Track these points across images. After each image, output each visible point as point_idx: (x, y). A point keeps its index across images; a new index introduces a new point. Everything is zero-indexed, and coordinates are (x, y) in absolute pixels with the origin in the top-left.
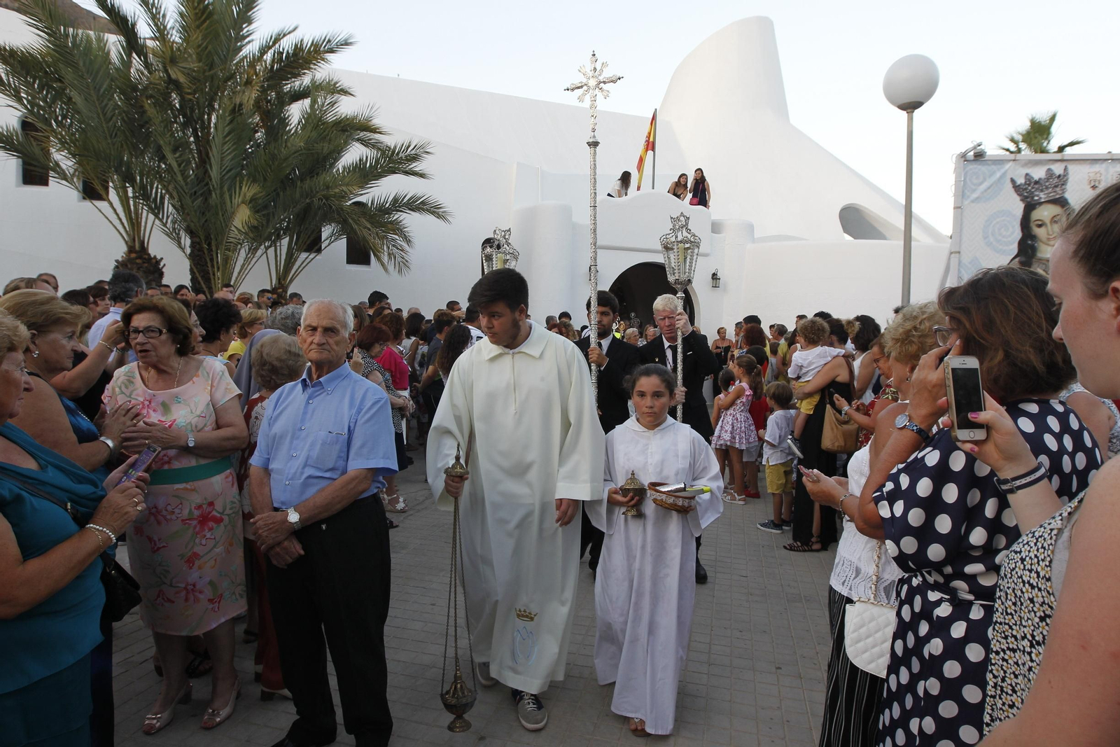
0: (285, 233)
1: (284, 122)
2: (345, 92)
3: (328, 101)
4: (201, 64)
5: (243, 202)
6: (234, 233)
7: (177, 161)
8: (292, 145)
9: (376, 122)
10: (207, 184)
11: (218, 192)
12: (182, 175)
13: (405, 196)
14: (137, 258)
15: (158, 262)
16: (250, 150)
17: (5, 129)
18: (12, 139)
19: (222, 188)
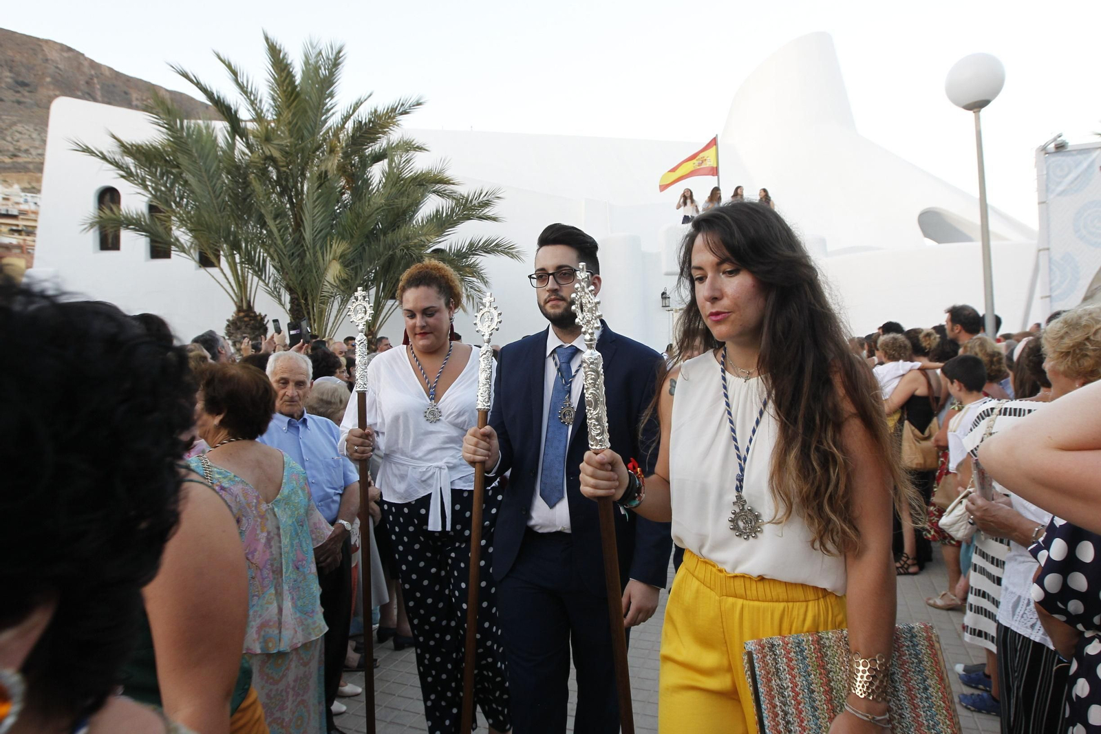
0: (372, 284)
1: (367, 182)
2: (420, 148)
3: (403, 159)
4: (292, 140)
5: (334, 259)
6: (327, 287)
7: (277, 228)
8: (374, 203)
9: (448, 174)
10: (302, 246)
11: (311, 251)
12: (282, 239)
13: (480, 240)
14: (244, 317)
15: (262, 319)
16: (338, 211)
17: (135, 212)
18: (141, 221)
19: (314, 247)
